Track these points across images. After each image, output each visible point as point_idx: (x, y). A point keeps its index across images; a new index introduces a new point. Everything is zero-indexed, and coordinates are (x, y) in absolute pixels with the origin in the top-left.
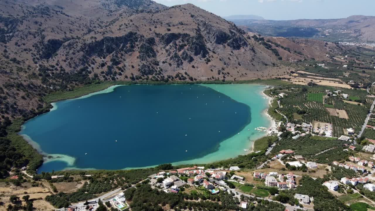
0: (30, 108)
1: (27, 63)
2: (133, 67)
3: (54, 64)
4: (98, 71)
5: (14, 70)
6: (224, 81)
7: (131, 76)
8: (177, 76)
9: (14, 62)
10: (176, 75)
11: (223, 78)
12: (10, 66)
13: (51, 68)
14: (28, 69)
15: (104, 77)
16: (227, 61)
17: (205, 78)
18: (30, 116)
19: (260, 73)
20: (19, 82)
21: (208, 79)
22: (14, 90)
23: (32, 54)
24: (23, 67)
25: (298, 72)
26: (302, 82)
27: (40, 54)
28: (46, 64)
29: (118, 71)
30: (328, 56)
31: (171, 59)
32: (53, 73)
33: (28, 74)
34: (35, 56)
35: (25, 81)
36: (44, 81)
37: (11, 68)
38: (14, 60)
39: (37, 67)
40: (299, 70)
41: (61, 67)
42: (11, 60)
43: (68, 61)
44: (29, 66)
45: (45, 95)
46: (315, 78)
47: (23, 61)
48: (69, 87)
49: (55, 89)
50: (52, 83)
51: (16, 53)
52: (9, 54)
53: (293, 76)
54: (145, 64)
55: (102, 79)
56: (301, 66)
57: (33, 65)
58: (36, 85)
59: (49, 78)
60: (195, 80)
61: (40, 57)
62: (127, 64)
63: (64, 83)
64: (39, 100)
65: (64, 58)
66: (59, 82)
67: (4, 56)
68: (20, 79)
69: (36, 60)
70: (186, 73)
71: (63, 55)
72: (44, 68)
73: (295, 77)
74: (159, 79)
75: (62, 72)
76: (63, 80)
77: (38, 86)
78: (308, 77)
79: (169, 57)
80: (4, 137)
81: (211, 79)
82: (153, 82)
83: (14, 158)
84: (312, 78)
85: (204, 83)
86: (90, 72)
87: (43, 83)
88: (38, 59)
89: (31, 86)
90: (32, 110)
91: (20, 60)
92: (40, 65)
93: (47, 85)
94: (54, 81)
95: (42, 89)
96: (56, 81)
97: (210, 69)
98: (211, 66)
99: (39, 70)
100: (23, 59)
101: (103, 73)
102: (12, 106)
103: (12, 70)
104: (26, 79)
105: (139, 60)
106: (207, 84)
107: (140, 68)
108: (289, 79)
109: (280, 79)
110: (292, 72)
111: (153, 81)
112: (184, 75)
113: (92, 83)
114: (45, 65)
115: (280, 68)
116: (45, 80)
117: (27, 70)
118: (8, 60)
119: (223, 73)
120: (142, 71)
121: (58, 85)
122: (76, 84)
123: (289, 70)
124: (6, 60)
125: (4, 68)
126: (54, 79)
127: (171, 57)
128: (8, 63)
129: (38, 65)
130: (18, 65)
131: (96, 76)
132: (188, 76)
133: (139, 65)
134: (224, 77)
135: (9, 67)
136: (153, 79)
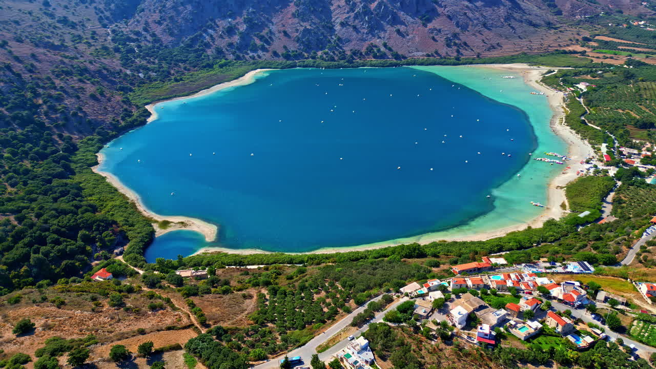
0: (109, 118)
1: (89, 25)
2: (286, 34)
3: (140, 29)
4: (222, 43)
5: (66, 41)
6: (458, 59)
7: (284, 52)
8: (370, 50)
9: (65, 24)
10: (367, 49)
11: (455, 54)
12: (59, 32)
13: (135, 37)
14: (93, 38)
15: (234, 53)
16: (462, 19)
17: (420, 53)
18: (111, 133)
19: (524, 43)
20: (81, 65)
21: (428, 55)
22: (74, 82)
23: (95, 8)
24: (82, 34)
25: (597, 38)
26: (611, 58)
27: (110, 9)
28: (125, 28)
29: (258, 43)
30: (645, 6)
31: (356, 17)
32: (139, 47)
33: (93, 48)
34: (102, 12)
35: (91, 62)
36: (126, 62)
37: (61, 36)
38: (64, 21)
39: (108, 35)
40: (599, 35)
41: (154, 35)
42: (59, 21)
43: (165, 23)
44: (94, 33)
45: (131, 90)
46: (634, 50)
47: (80, 22)
48: (173, 75)
49: (149, 78)
50: (140, 67)
51: (66, 7)
52: (54, 9)
53: (589, 47)
54: (308, 27)
55: (231, 57)
56: (600, 26)
57: (101, 31)
58: (112, 70)
59: (134, 57)
60: (405, 58)
61: (111, 14)
62: (274, 28)
63: (163, 65)
64: (123, 102)
65: (157, 16)
66: (154, 63)
67: (45, 13)
68: (82, 60)
69: (106, 22)
70: (385, 45)
71: (155, 12)
72: (122, 36)
73: (594, 48)
74: (336, 58)
75: (157, 45)
76: (160, 60)
77: (117, 73)
78: (620, 47)
79: (352, 14)
80: (69, 178)
81: (433, 56)
82: (326, 64)
83: (97, 230)
84: (628, 50)
85: (422, 64)
86: (208, 45)
87: (124, 65)
88: (107, 18)
89: (105, 72)
90: (114, 120)
91: (74, 21)
92: (113, 31)
93: (131, 70)
94: (144, 62)
95: (124, 79)
96: (148, 62)
97: (431, 35)
98: (432, 31)
99: (112, 40)
100: (80, 19)
101: (231, 45)
102: (75, 114)
103: (64, 40)
104: (91, 58)
105: (296, 20)
106: (427, 65)
107: (300, 36)
108: (583, 53)
109: (565, 52)
110: (586, 39)
111: (326, 61)
112: (383, 49)
113: (214, 66)
114: (123, 29)
115: (561, 31)
116: (127, 60)
117: (91, 41)
118: (53, 21)
119: (455, 44)
120: (303, 42)
121: (153, 70)
122: (185, 68)
123: (578, 34)
124: (50, 21)
125: (48, 37)
126: (143, 58)
127: (356, 14)
128: (55, 28)
129: (109, 31)
130: (73, 31)
131: (220, 52)
132: (390, 50)
133: (297, 30)
134: (458, 51)
135: (57, 35)
136: (325, 56)
